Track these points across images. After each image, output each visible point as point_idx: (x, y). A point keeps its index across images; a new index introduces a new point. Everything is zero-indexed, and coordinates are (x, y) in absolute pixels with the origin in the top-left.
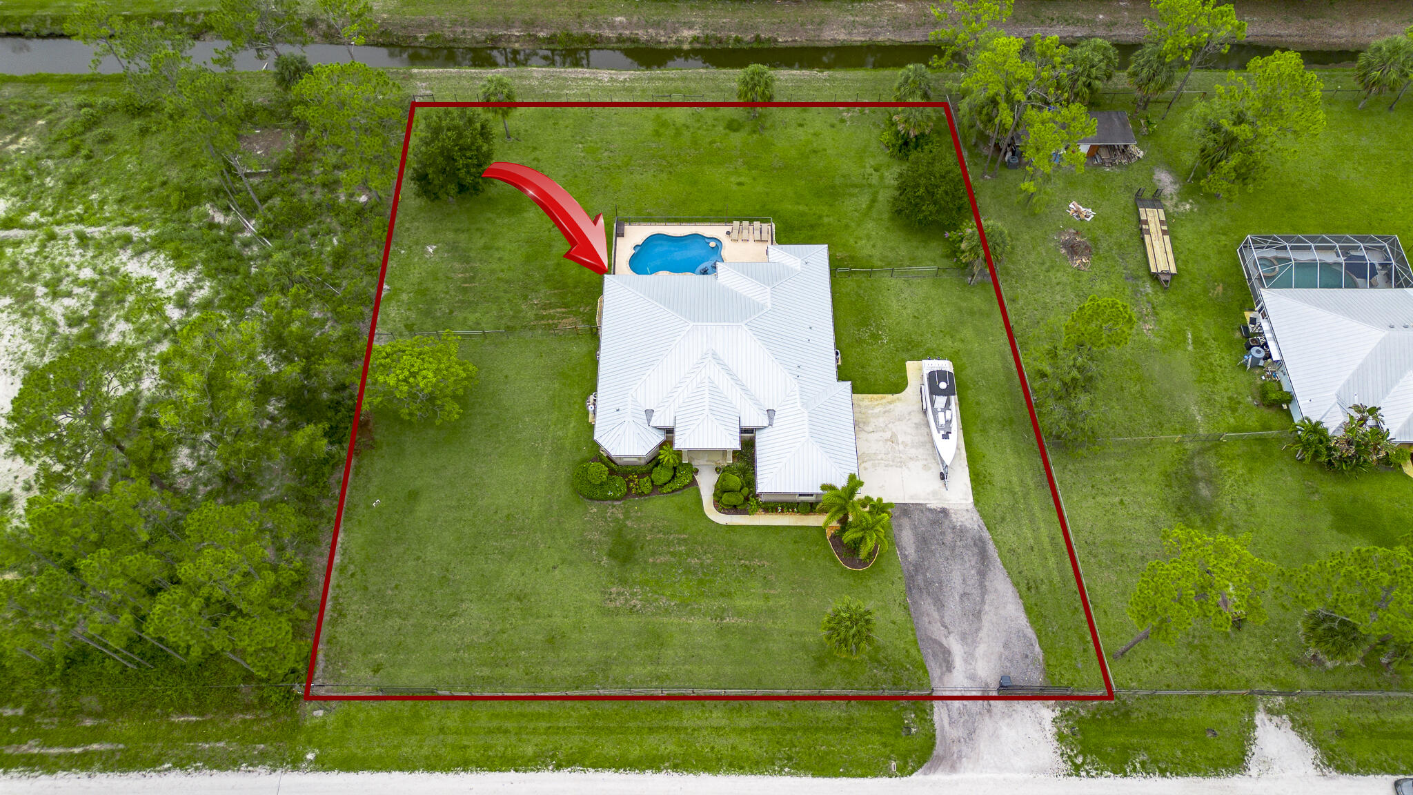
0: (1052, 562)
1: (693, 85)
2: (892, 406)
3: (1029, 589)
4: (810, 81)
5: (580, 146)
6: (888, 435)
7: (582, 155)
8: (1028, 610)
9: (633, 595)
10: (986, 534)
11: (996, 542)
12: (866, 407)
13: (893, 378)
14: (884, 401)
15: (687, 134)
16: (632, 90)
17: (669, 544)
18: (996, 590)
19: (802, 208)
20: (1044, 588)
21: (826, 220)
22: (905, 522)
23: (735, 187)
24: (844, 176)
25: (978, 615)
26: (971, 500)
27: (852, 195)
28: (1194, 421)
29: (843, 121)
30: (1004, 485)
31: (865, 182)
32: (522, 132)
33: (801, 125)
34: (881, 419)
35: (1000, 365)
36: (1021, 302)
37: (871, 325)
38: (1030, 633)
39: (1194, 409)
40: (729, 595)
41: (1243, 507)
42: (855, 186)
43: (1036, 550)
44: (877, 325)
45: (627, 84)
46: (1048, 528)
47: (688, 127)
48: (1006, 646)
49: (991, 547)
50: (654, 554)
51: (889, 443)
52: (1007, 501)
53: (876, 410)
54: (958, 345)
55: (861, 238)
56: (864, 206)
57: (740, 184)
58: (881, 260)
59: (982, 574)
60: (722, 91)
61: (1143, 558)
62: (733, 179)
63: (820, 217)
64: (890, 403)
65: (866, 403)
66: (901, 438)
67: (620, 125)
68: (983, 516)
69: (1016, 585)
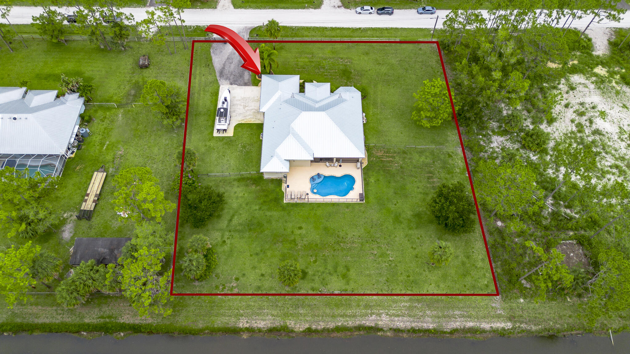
0: (198, 72)
1: (328, 311)
2: (243, 118)
3: (209, 65)
4: (253, 314)
5: (391, 259)
6: (246, 108)
7: (389, 252)
8: (211, 60)
9: (342, 62)
10: (218, 78)
11: (216, 76)
12: (253, 118)
13: (240, 129)
14: (245, 121)
15: (330, 267)
16: (367, 306)
17: (331, 75)
18: (220, 64)
19: (268, 214)
20: (204, 65)
21: (257, 207)
22: (246, 81)
23: (303, 225)
24: (243, 238)
25: (228, 58)
26: (220, 88)
27: (240, 224)
28: (123, 115)
29: (237, 279)
30: (207, 93)
31: (232, 233)
32: (426, 269)
33: (262, 275)
34: (248, 114)
35: (193, 137)
36: (173, 165)
37: (245, 152)
38: (212, 55)
39: (120, 119)
40: (310, 62)
41: (122, 87)
42: (239, 231)
43: (202, 74)
44: (242, 152)
45: (370, 311)
46: (195, 82)
47: (330, 273)
48: (221, 52)
49: (218, 74)
50: (336, 73)
51: (247, 105)
52: (207, 89)
53: (249, 117)
54: (208, 144)
55: (241, 197)
56: (236, 217)
57: (300, 228)
58: (234, 185)
59: (224, 68)
60: (309, 306)
61: (166, 73)
62: (303, 232)
63: (260, 209)
64: (243, 120)
65: (253, 120)
66: (242, 107)
67: (369, 275)
68: (218, 83)
69: (213, 66)
